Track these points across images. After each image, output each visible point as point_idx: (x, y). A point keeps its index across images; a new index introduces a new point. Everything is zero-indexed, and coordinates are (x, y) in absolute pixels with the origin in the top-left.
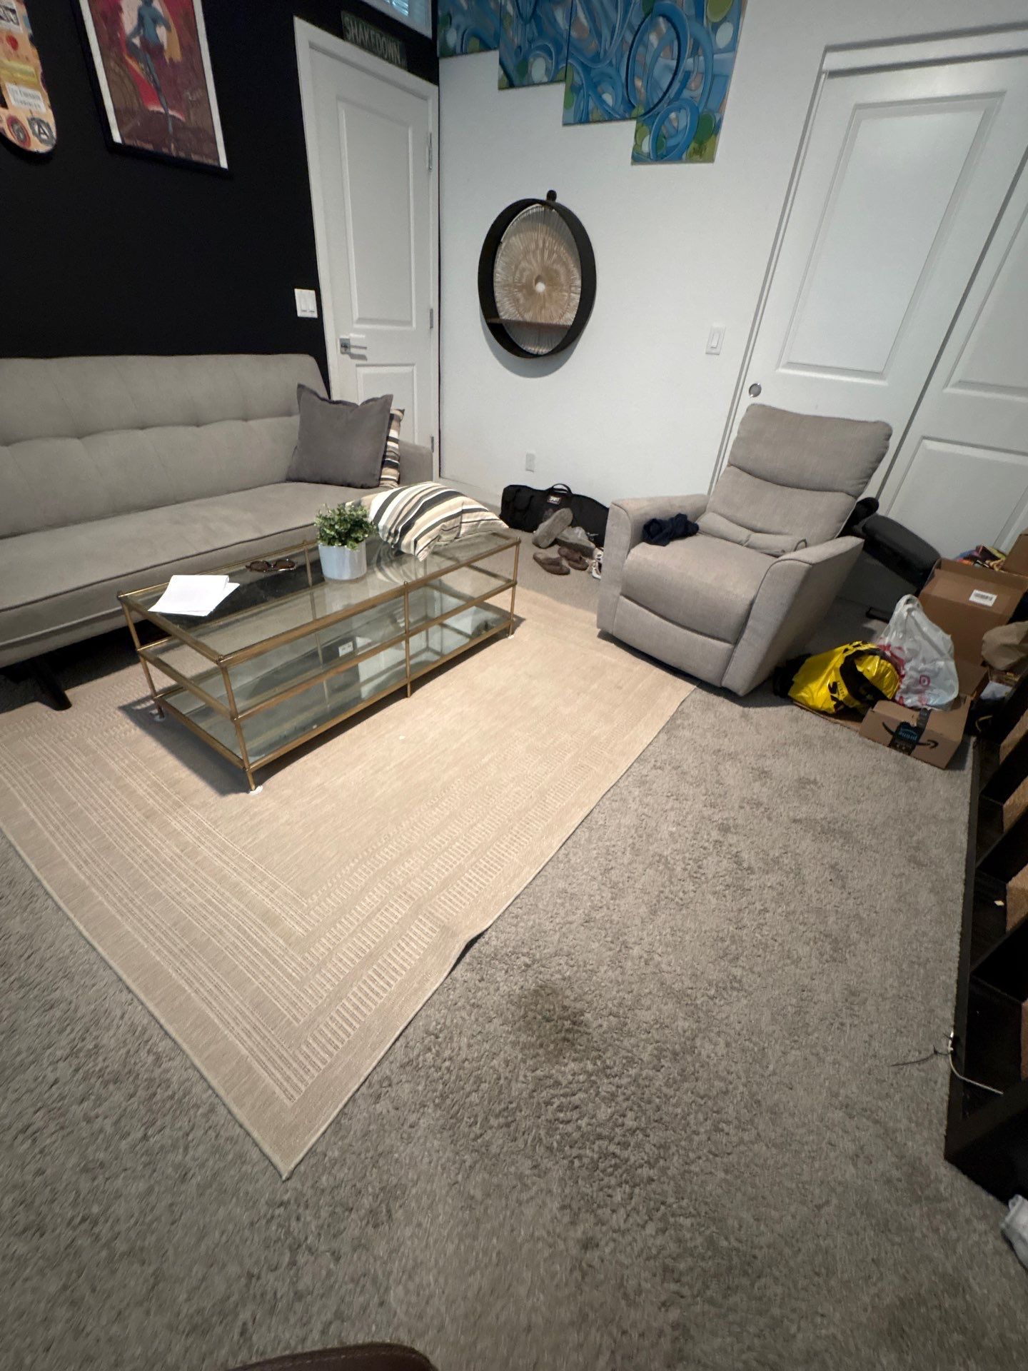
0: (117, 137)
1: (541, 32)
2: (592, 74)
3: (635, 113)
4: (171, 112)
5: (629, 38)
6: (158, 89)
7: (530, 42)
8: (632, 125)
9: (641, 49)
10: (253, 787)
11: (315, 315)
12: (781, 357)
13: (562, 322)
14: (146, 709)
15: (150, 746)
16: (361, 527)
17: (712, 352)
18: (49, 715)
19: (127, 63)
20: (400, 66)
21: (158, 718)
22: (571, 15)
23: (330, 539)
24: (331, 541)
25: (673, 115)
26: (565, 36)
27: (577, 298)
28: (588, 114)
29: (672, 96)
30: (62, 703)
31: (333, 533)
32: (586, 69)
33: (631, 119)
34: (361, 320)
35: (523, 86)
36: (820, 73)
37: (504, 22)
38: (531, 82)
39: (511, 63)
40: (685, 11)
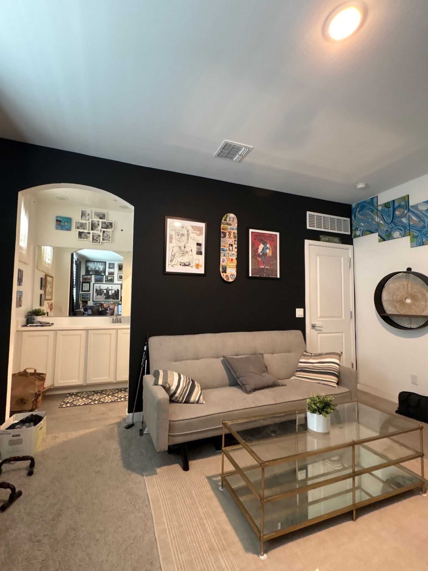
0: (250, 275)
1: (396, 225)
2: (422, 232)
4: (266, 267)
6: (264, 263)
7: (392, 229)
10: (262, 553)
11: (303, 316)
14: (217, 480)
15: (216, 505)
16: (329, 406)
18: (181, 472)
19: (257, 259)
20: (339, 243)
21: (220, 488)
23: (314, 410)
24: (314, 411)
26: (407, 224)
28: (423, 243)
30: (186, 468)
31: (316, 407)
32: (420, 231)
34: (320, 317)
35: (389, 240)
37: (379, 226)
38: (393, 238)
39: (384, 235)
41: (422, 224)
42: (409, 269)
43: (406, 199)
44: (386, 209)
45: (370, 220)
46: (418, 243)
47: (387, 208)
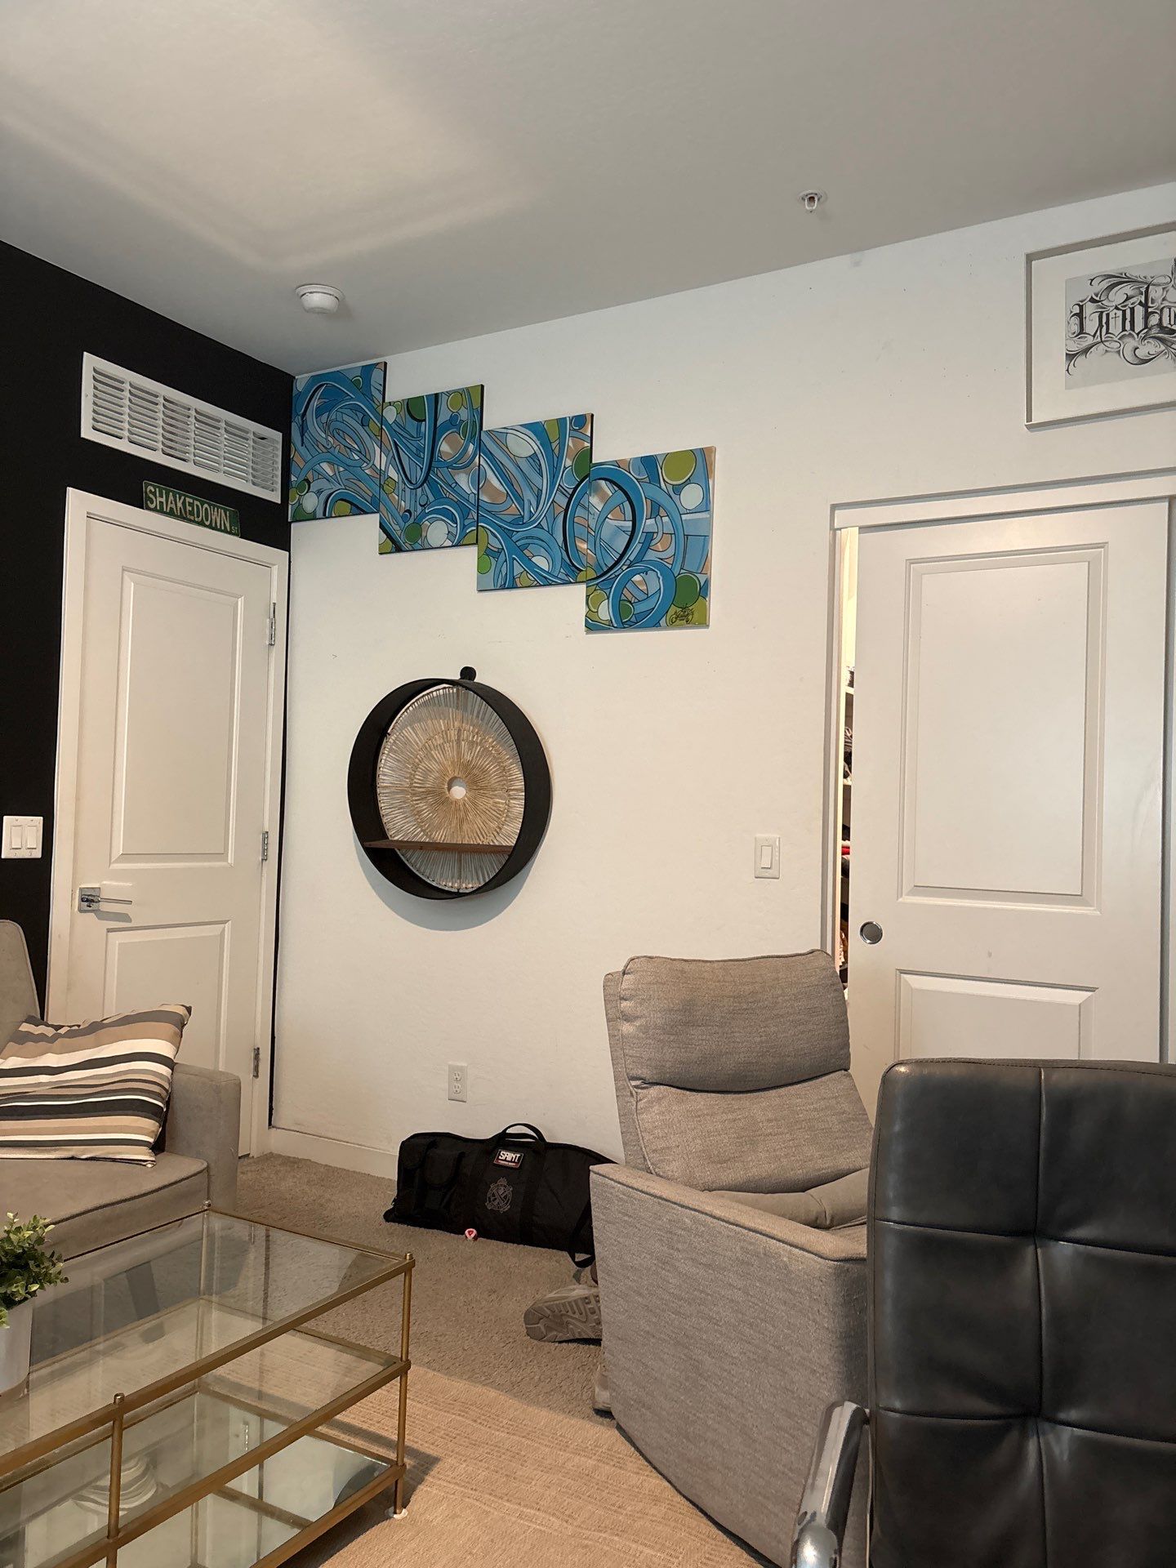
1: (438, 495)
2: (515, 538)
3: (581, 577)
5: (563, 501)
7: (423, 507)
8: (581, 589)
9: (579, 510)
11: (38, 854)
13: (499, 841)
17: (766, 875)
20: (230, 533)
25: (637, 578)
27: (518, 807)
28: (513, 579)
29: (632, 558)
33: (578, 583)
34: (126, 857)
35: (414, 550)
36: (833, 530)
37: (385, 487)
38: (427, 546)
39: (397, 528)
40: (633, 475)
41: (514, 508)
42: (468, 673)
43: (474, 397)
44: (411, 426)
45: (357, 458)
46: (500, 580)
47: (413, 418)
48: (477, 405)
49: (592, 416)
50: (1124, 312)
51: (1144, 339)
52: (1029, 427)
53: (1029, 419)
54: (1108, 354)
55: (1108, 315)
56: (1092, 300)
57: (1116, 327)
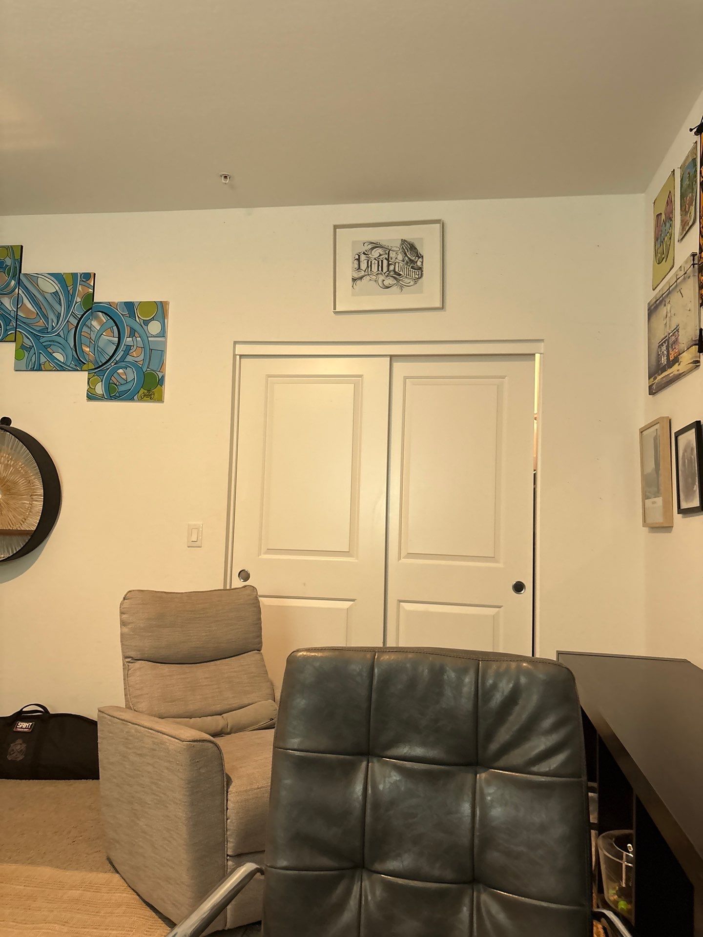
2: (42, 340)
3: (85, 367)
5: (75, 322)
8: (85, 375)
9: (85, 329)
12: (260, 545)
13: (25, 527)
17: (194, 545)
22: (18, 301)
25: (120, 371)
26: (12, 314)
27: (39, 506)
28: (40, 365)
29: (117, 359)
32: (37, 338)
33: (81, 370)
36: (235, 355)
40: (120, 311)
41: (42, 322)
42: (5, 421)
43: (16, 252)
46: (30, 365)
48: (18, 257)
49: (95, 274)
50: (378, 262)
51: (387, 276)
52: (335, 313)
53: (335, 308)
54: (371, 281)
55: (371, 262)
56: (364, 253)
57: (375, 268)
